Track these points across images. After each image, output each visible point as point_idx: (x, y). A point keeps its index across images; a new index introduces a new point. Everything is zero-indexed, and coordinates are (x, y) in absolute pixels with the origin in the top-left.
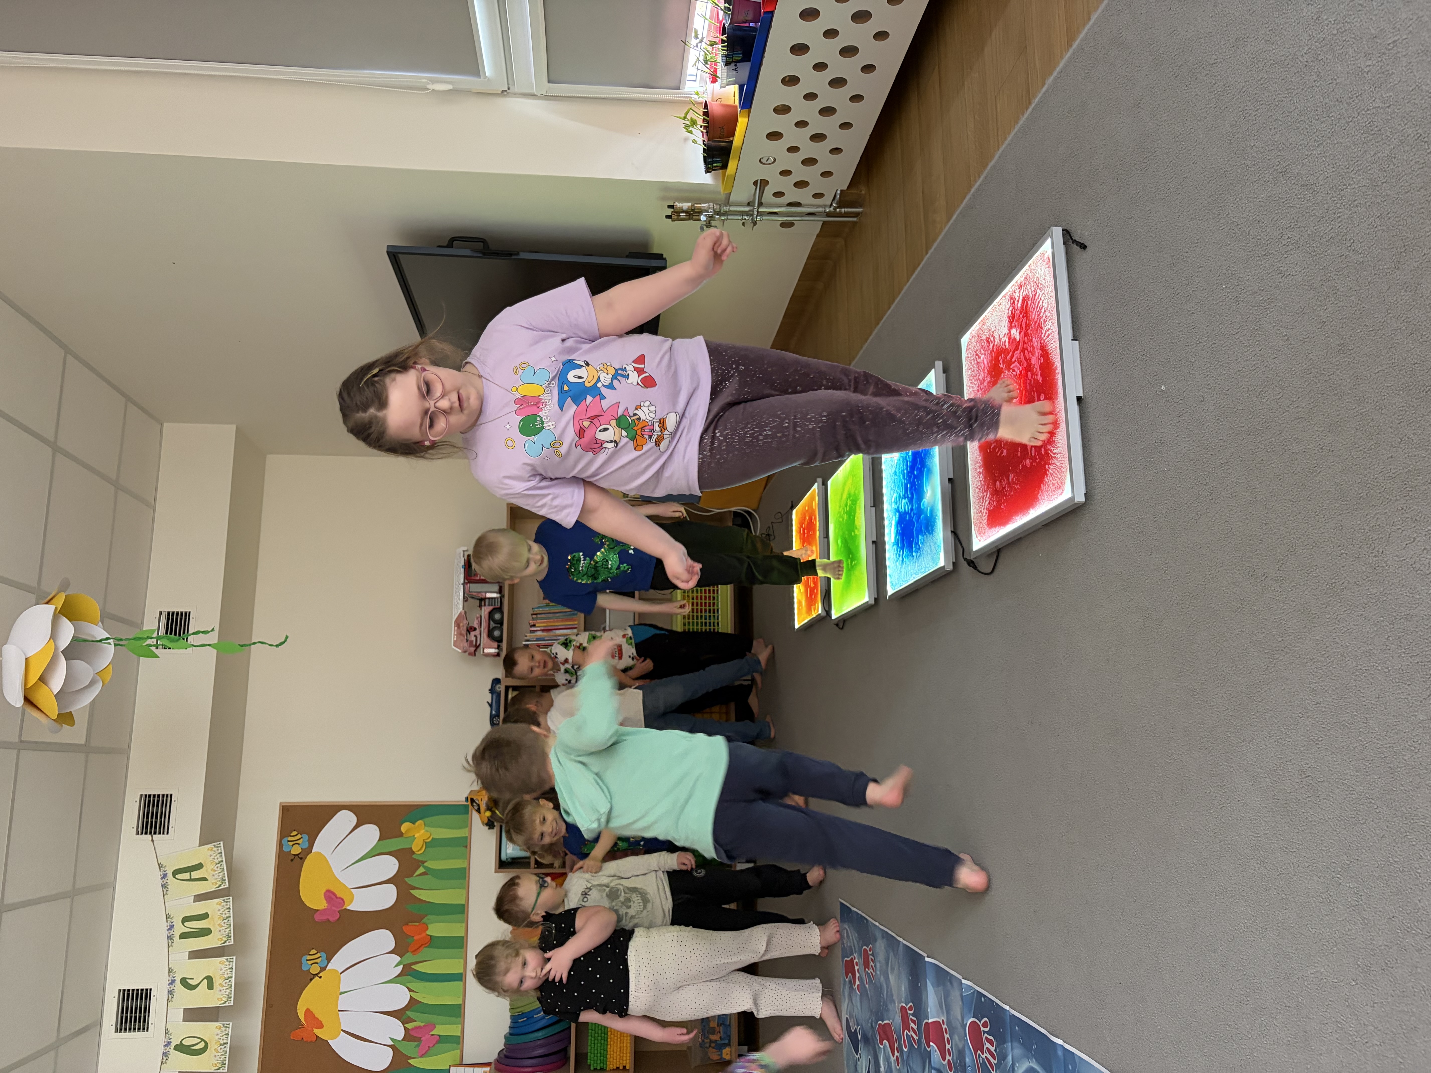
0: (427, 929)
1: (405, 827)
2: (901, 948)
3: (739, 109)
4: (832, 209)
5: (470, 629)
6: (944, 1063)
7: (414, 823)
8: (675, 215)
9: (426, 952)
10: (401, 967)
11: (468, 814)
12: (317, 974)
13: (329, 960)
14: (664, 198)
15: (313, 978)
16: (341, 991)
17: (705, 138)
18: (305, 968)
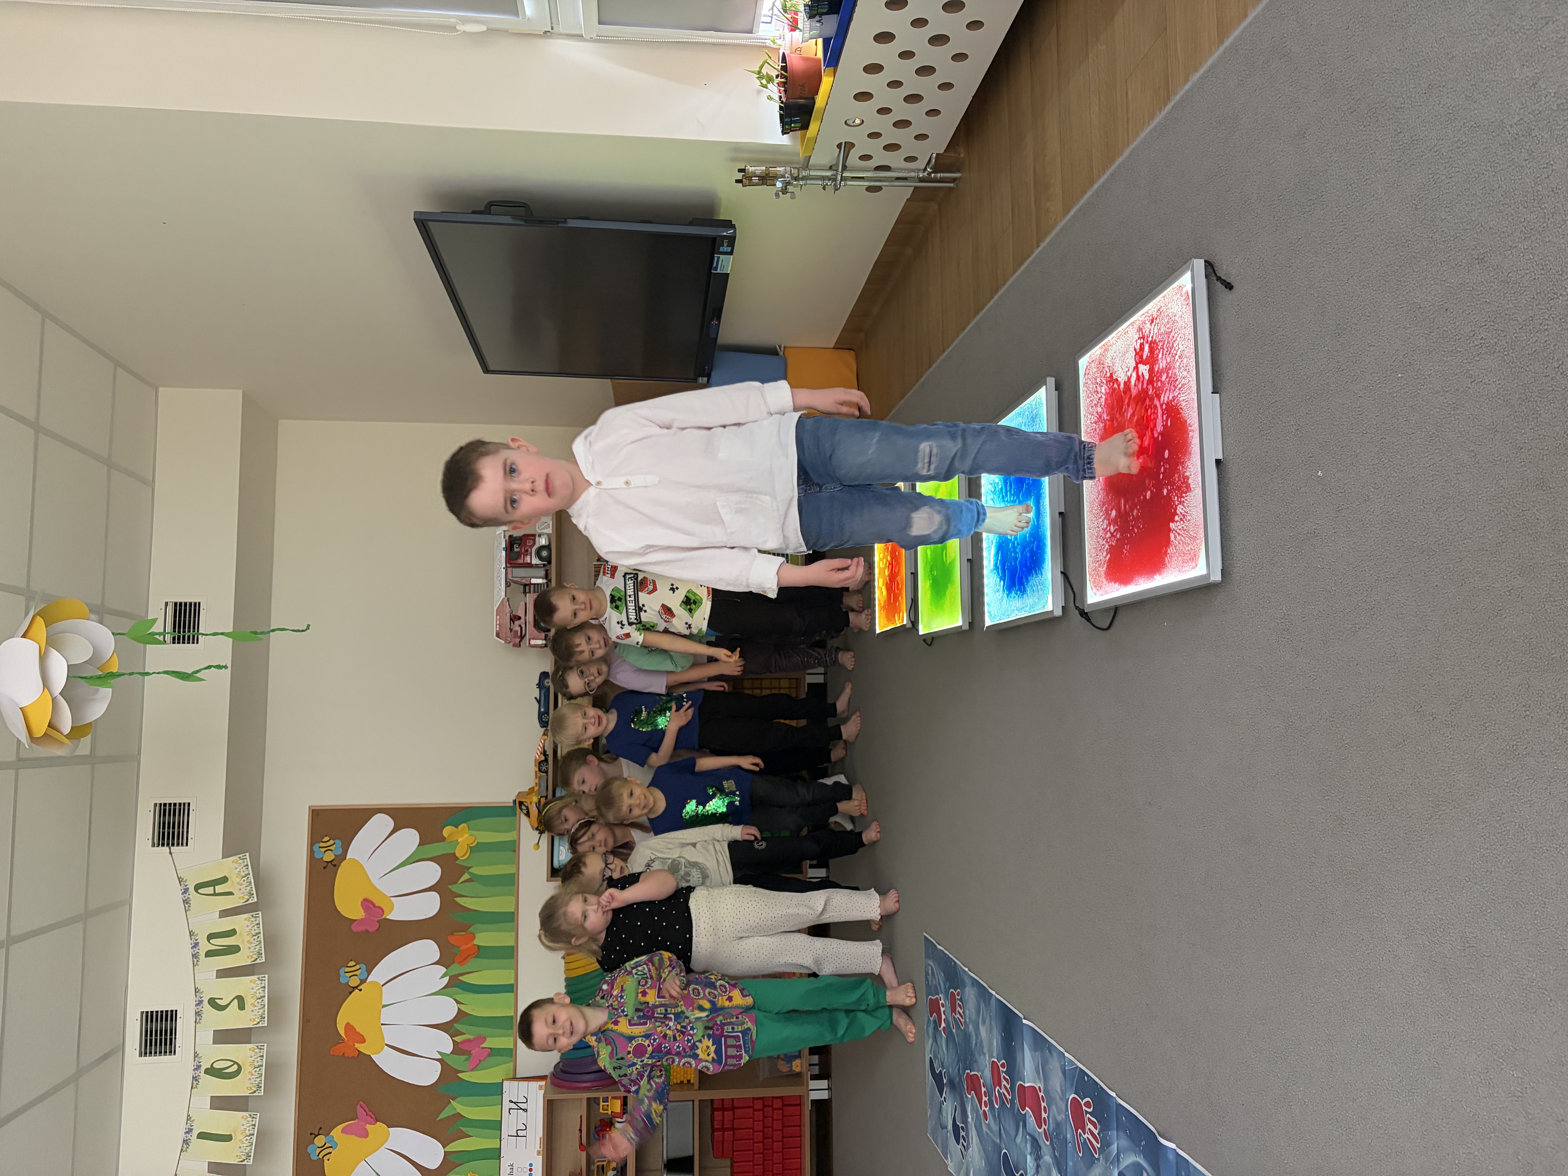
0: (474, 938)
1: (447, 831)
2: (993, 1001)
3: (823, 68)
4: (925, 174)
5: (514, 618)
6: (1040, 1131)
7: (456, 827)
8: (745, 179)
9: (473, 963)
10: (447, 978)
11: (516, 815)
12: (356, 987)
13: (369, 972)
14: (734, 160)
15: (353, 991)
16: (384, 1003)
17: (783, 95)
18: (343, 980)
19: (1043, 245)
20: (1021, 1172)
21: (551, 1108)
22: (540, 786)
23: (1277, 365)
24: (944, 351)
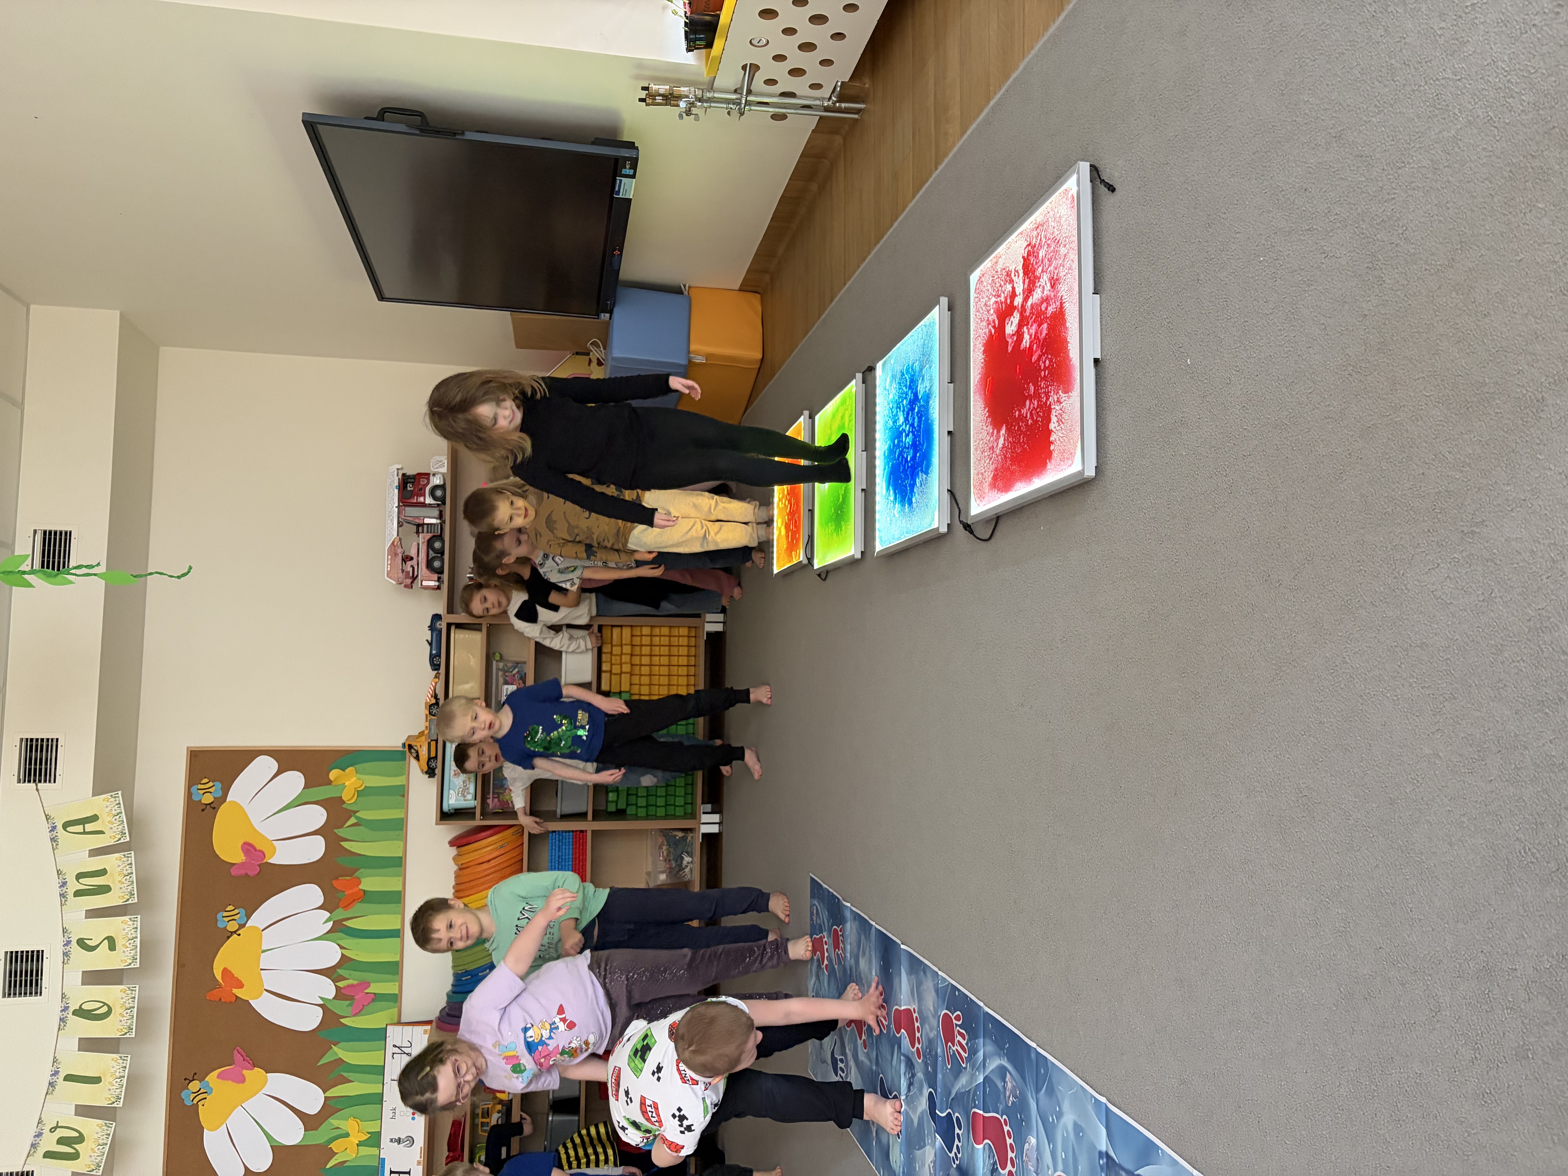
0: (360, 883)
1: (334, 774)
2: (873, 931)
4: (830, 103)
5: (406, 559)
6: (913, 1050)
7: (343, 770)
8: (649, 98)
9: (358, 907)
10: (331, 923)
11: (405, 760)
12: (235, 932)
13: (248, 917)
14: (638, 77)
15: (231, 936)
16: (264, 948)
17: (688, 9)
18: (220, 925)
19: (940, 168)
22: (430, 729)
23: (1153, 262)
24: (845, 284)
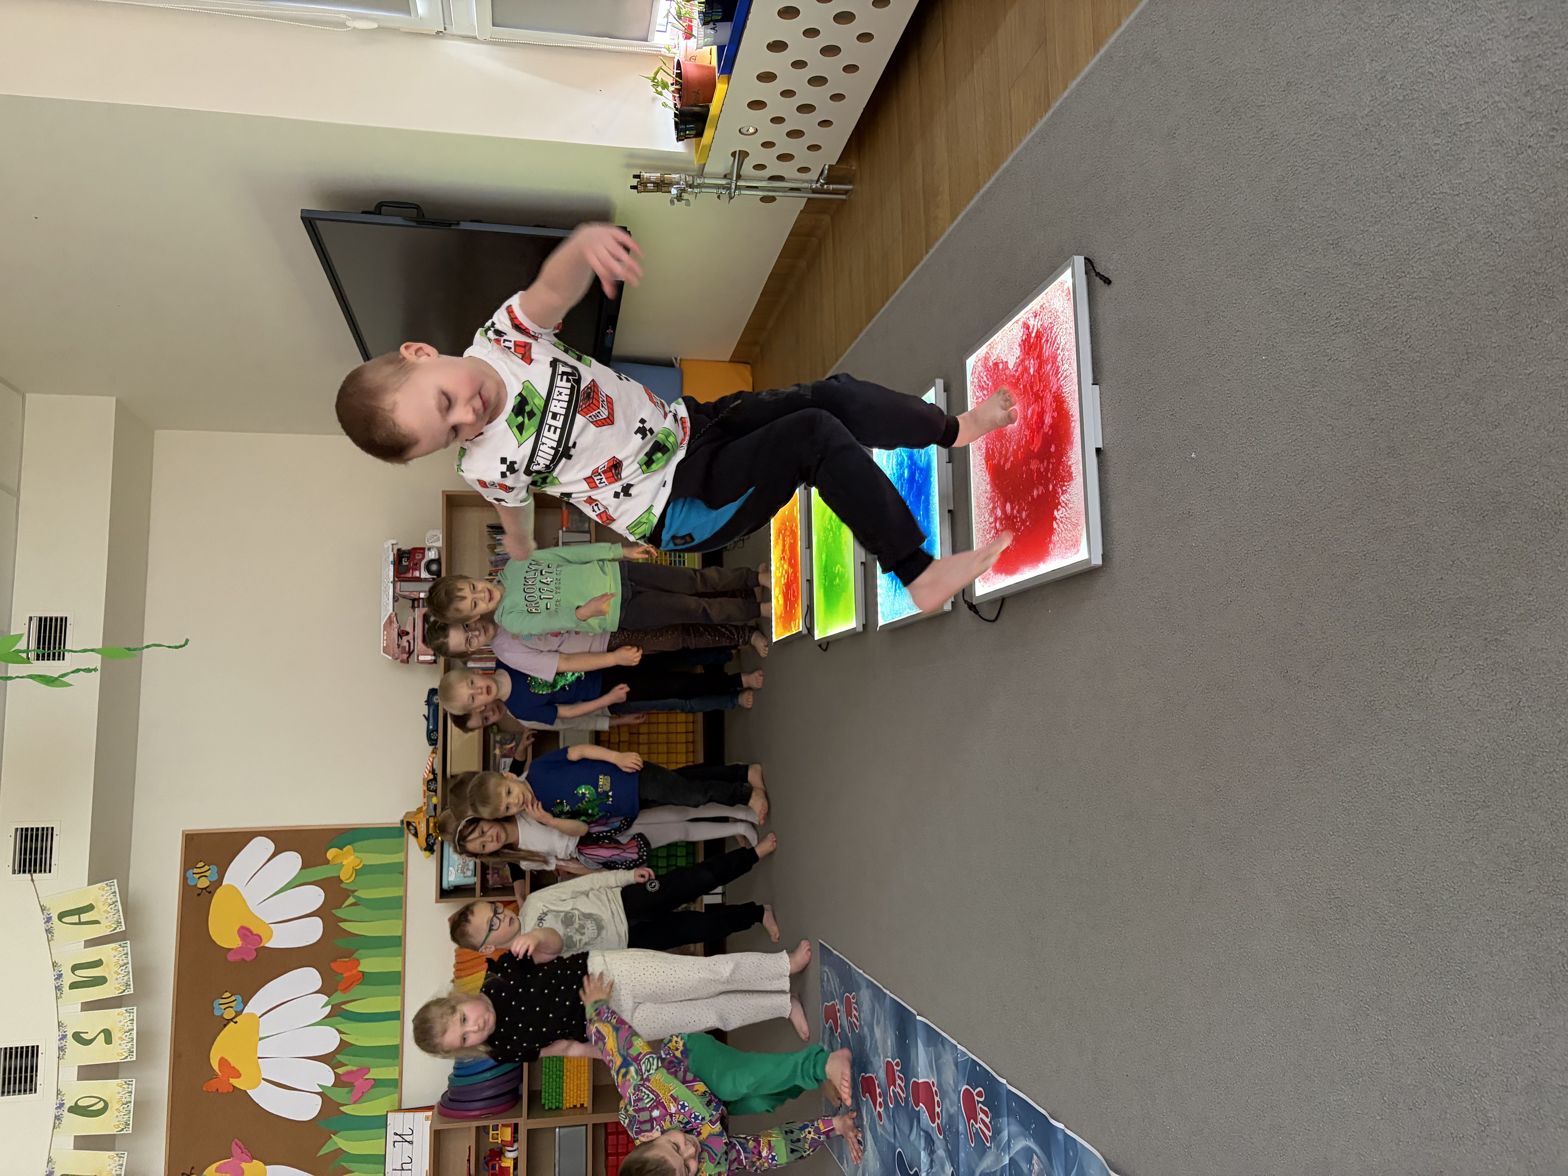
0: (359, 964)
1: (331, 853)
2: (888, 1000)
3: (717, 75)
4: (818, 185)
5: (402, 634)
6: (933, 1125)
7: (341, 849)
8: (640, 185)
9: (357, 990)
10: (329, 1007)
11: (403, 837)
12: (231, 1020)
13: (245, 1003)
14: (629, 166)
15: (228, 1023)
16: (261, 1035)
17: (677, 102)
18: (217, 1013)
19: (931, 251)
20: (916, 1169)
21: (438, 1137)
22: (428, 805)
24: (837, 360)
